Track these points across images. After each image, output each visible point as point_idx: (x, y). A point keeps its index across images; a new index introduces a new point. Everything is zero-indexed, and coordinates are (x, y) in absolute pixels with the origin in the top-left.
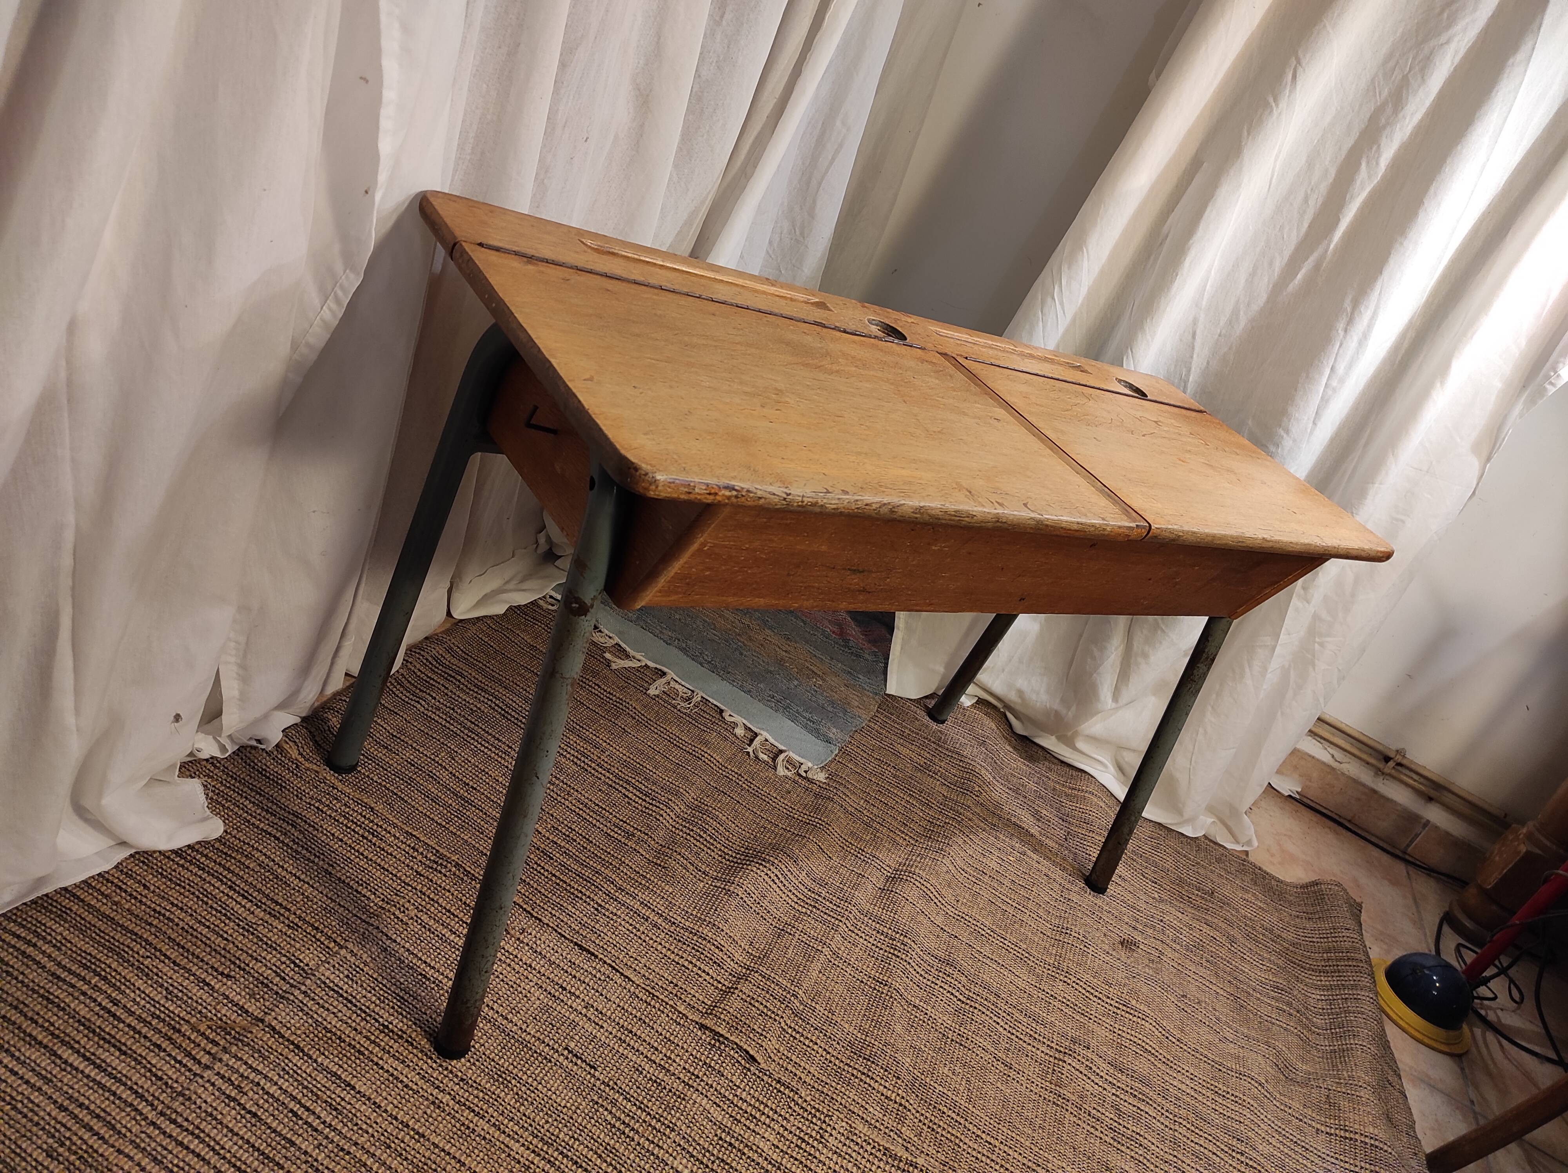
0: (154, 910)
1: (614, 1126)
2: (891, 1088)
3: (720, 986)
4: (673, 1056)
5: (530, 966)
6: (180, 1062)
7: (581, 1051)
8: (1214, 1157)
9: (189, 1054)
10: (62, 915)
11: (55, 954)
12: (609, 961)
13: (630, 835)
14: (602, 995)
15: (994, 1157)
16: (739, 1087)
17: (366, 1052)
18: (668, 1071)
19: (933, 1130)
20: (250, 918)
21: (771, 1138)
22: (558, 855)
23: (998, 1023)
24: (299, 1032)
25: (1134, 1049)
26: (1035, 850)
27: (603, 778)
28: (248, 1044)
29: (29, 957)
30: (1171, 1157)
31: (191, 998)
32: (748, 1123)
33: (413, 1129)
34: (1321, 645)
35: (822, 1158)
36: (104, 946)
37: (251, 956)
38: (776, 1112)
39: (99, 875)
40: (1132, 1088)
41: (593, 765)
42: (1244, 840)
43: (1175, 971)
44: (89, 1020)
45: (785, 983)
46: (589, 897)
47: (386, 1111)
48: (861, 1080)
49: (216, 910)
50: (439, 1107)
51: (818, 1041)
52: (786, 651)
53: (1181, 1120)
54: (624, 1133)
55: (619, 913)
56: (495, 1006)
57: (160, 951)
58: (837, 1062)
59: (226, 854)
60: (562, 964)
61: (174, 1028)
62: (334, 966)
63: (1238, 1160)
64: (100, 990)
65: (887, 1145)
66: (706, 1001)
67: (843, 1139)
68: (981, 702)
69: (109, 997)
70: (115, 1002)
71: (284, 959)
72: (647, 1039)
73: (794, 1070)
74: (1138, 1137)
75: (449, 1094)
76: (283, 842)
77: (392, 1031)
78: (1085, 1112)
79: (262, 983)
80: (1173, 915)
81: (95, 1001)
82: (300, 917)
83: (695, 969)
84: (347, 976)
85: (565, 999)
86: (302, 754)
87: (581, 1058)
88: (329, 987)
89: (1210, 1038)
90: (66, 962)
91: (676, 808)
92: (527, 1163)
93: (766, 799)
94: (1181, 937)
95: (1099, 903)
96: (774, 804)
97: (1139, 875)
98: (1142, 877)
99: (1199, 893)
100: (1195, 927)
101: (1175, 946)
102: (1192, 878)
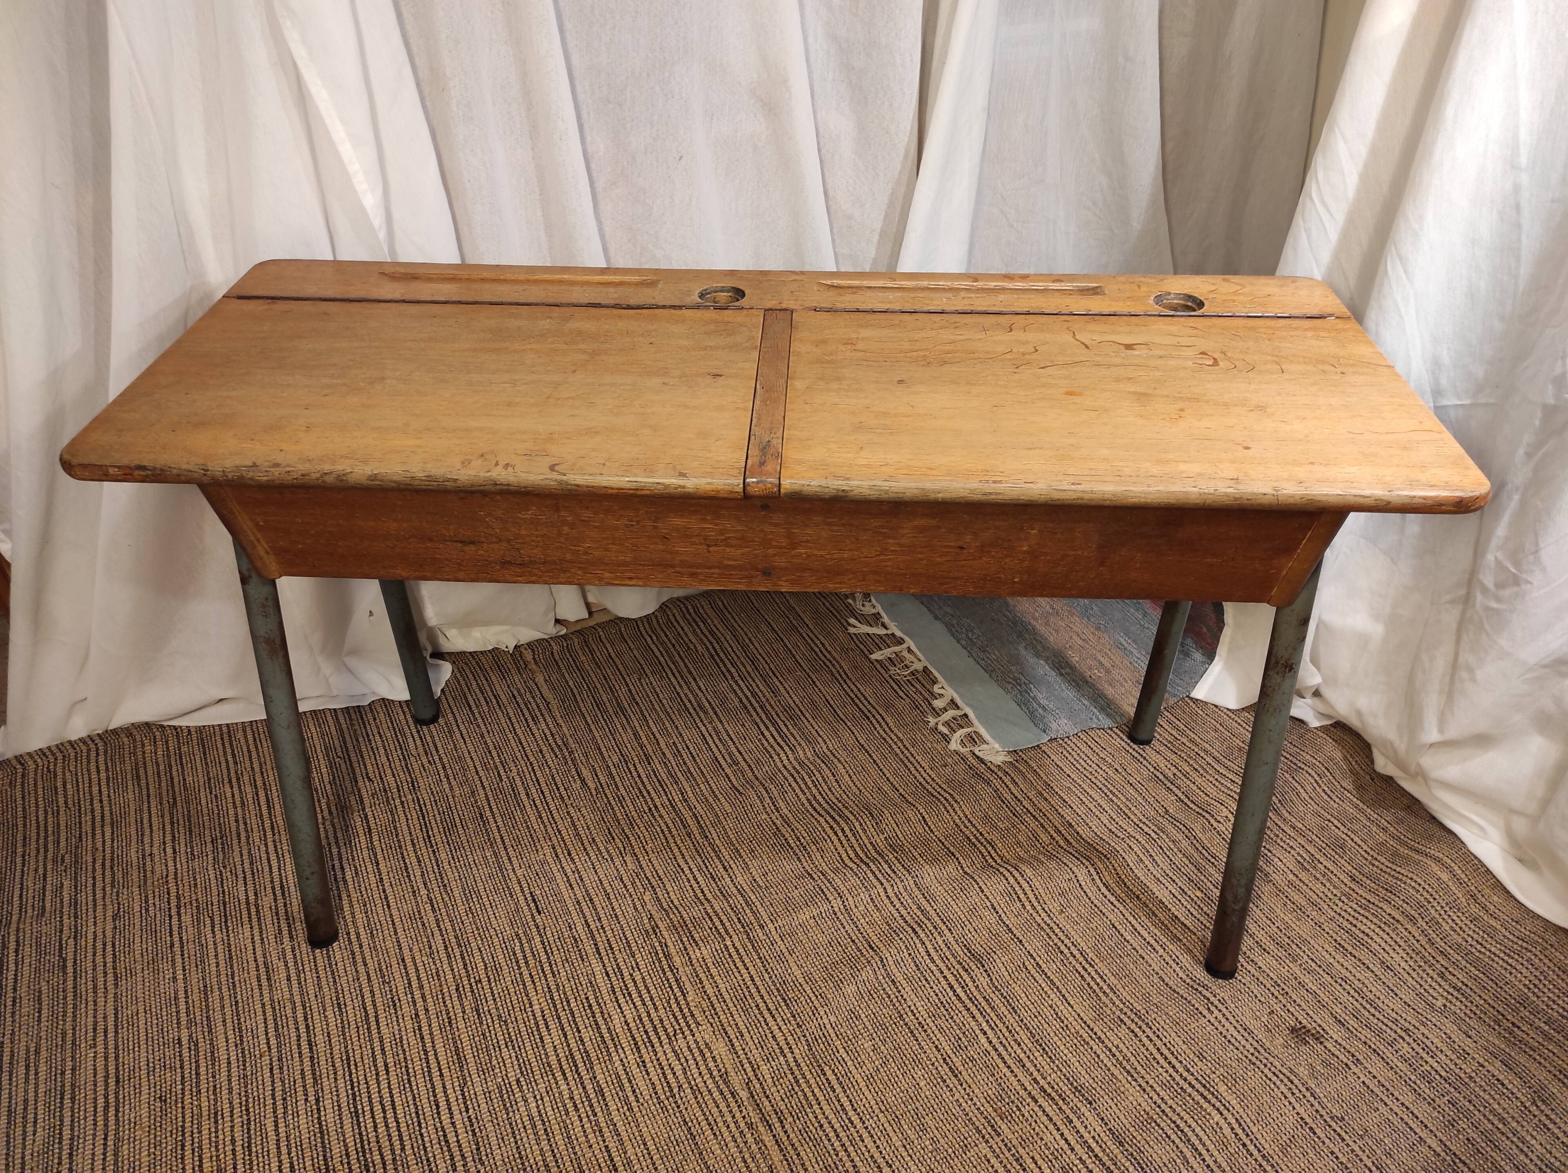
93: (910, 766)
94: (1429, 1060)
95: (1307, 979)
96: (914, 772)
97: (1431, 972)
98: (1435, 976)
99: (1546, 1028)
100: (1473, 1058)
101: (1399, 1064)
102: (1555, 1007)
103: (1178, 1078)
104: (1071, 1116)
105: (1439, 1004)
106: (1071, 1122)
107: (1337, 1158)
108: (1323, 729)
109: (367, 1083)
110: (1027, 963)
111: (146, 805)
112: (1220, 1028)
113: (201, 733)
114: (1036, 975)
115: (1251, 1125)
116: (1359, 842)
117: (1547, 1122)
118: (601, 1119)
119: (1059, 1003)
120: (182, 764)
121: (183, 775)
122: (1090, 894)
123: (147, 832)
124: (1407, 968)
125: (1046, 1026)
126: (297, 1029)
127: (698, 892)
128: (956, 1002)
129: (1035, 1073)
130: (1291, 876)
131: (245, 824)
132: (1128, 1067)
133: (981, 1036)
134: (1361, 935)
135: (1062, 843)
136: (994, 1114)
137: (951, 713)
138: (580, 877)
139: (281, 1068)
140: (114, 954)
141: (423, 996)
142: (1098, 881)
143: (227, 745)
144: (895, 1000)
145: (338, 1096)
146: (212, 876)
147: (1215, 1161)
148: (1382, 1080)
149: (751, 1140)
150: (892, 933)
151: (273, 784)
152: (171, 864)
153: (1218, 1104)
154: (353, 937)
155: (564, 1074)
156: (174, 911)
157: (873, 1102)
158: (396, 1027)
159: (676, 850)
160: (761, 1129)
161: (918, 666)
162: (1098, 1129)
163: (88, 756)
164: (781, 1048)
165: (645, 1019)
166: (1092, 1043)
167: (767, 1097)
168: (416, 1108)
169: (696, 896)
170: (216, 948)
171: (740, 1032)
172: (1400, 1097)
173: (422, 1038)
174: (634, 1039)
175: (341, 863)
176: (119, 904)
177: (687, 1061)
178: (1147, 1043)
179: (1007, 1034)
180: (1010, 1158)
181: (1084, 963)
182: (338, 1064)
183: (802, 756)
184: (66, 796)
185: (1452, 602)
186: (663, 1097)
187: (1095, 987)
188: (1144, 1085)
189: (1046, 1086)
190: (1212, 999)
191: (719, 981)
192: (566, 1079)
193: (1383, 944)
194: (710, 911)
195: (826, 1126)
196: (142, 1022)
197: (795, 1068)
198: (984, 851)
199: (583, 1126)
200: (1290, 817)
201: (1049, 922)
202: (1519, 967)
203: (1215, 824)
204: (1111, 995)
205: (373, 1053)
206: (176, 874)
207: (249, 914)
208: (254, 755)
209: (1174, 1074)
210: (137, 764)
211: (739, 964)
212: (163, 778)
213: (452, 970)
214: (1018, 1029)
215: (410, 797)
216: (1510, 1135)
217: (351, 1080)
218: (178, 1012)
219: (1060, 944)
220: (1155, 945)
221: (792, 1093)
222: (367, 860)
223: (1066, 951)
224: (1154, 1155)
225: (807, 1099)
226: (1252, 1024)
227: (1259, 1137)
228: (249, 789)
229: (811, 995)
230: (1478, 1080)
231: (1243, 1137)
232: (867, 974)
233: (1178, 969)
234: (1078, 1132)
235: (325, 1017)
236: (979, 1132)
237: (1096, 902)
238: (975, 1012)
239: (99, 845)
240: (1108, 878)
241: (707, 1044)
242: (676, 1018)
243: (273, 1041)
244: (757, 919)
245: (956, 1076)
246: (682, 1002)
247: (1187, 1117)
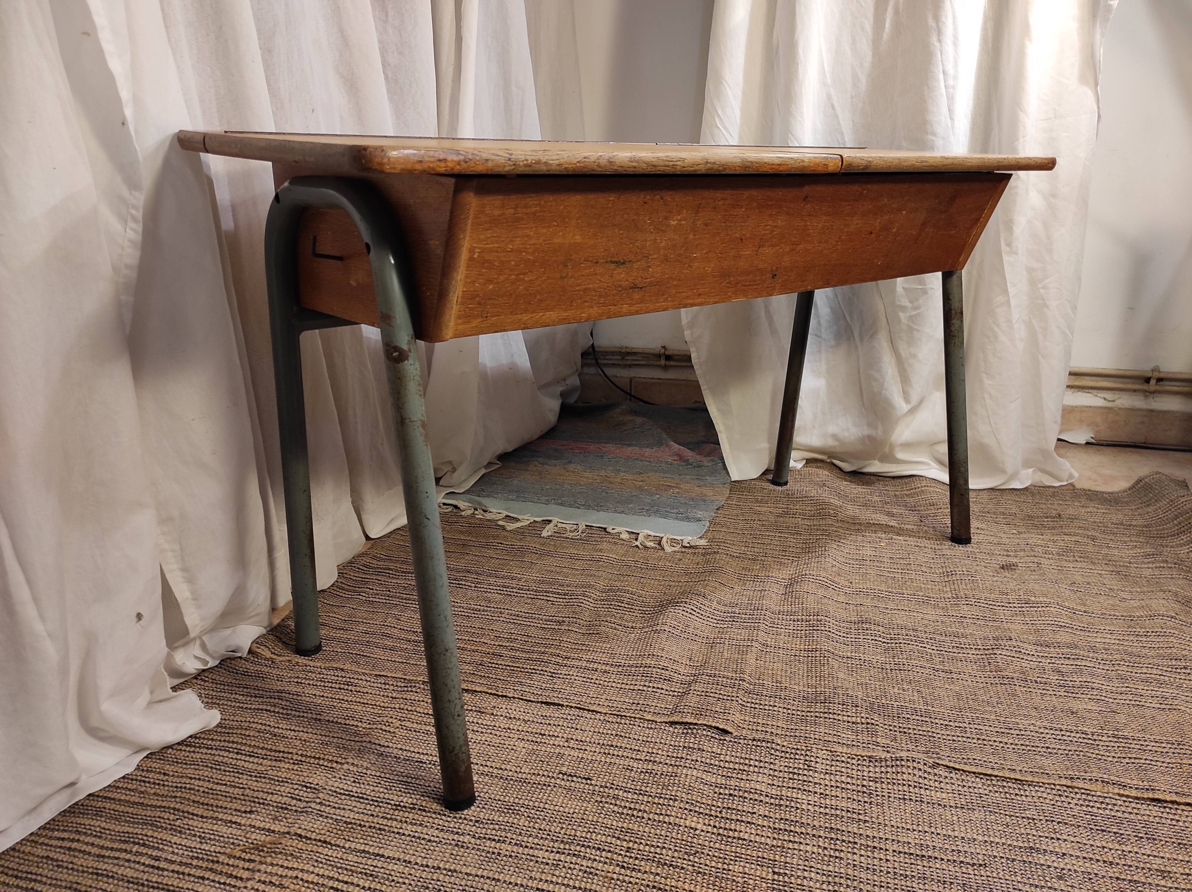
0: (176, 787)
1: (623, 813)
2: (854, 715)
3: (676, 694)
4: (655, 751)
5: (509, 729)
6: (224, 884)
7: (573, 771)
8: (1162, 677)
9: (231, 876)
10: (98, 813)
11: (97, 841)
12: (574, 705)
13: (560, 623)
14: (577, 729)
15: (968, 735)
16: (720, 754)
17: (386, 828)
18: (655, 761)
19: (905, 733)
20: (260, 768)
21: (765, 780)
22: (506, 652)
23: (925, 647)
24: (323, 832)
25: (1050, 628)
26: (899, 534)
27: (525, 595)
28: (281, 853)
29: (75, 850)
30: (1124, 689)
31: (222, 836)
32: (739, 776)
33: (445, 869)
34: (1044, 288)
35: (816, 780)
36: (138, 823)
37: (267, 793)
38: (761, 761)
39: (123, 777)
40: (1063, 654)
41: (514, 590)
42: (1065, 476)
43: (1056, 571)
44: (137, 878)
45: (729, 674)
46: (542, 670)
47: (416, 864)
48: (825, 718)
49: (229, 771)
50: (462, 847)
51: (776, 704)
52: (642, 481)
53: (1118, 662)
54: (633, 815)
55: (571, 673)
56: (488, 763)
57: (188, 812)
58: (799, 713)
59: (228, 733)
60: (535, 720)
61: (213, 861)
62: (340, 778)
63: (1184, 673)
64: (141, 854)
65: (869, 754)
66: (668, 706)
67: (828, 762)
68: (809, 462)
69: (151, 856)
70: (157, 859)
71: (296, 787)
72: (628, 746)
73: (764, 729)
75: (469, 834)
76: (274, 712)
77: (405, 807)
78: (1031, 682)
79: (282, 808)
80: (1034, 538)
81: (139, 863)
82: (302, 755)
83: (649, 689)
84: (354, 782)
85: (547, 741)
86: (274, 653)
87: (575, 776)
88: (340, 794)
89: (1111, 602)
90: (108, 844)
91: (592, 595)
92: (555, 862)
137: (641, 536)
161: (582, 527)
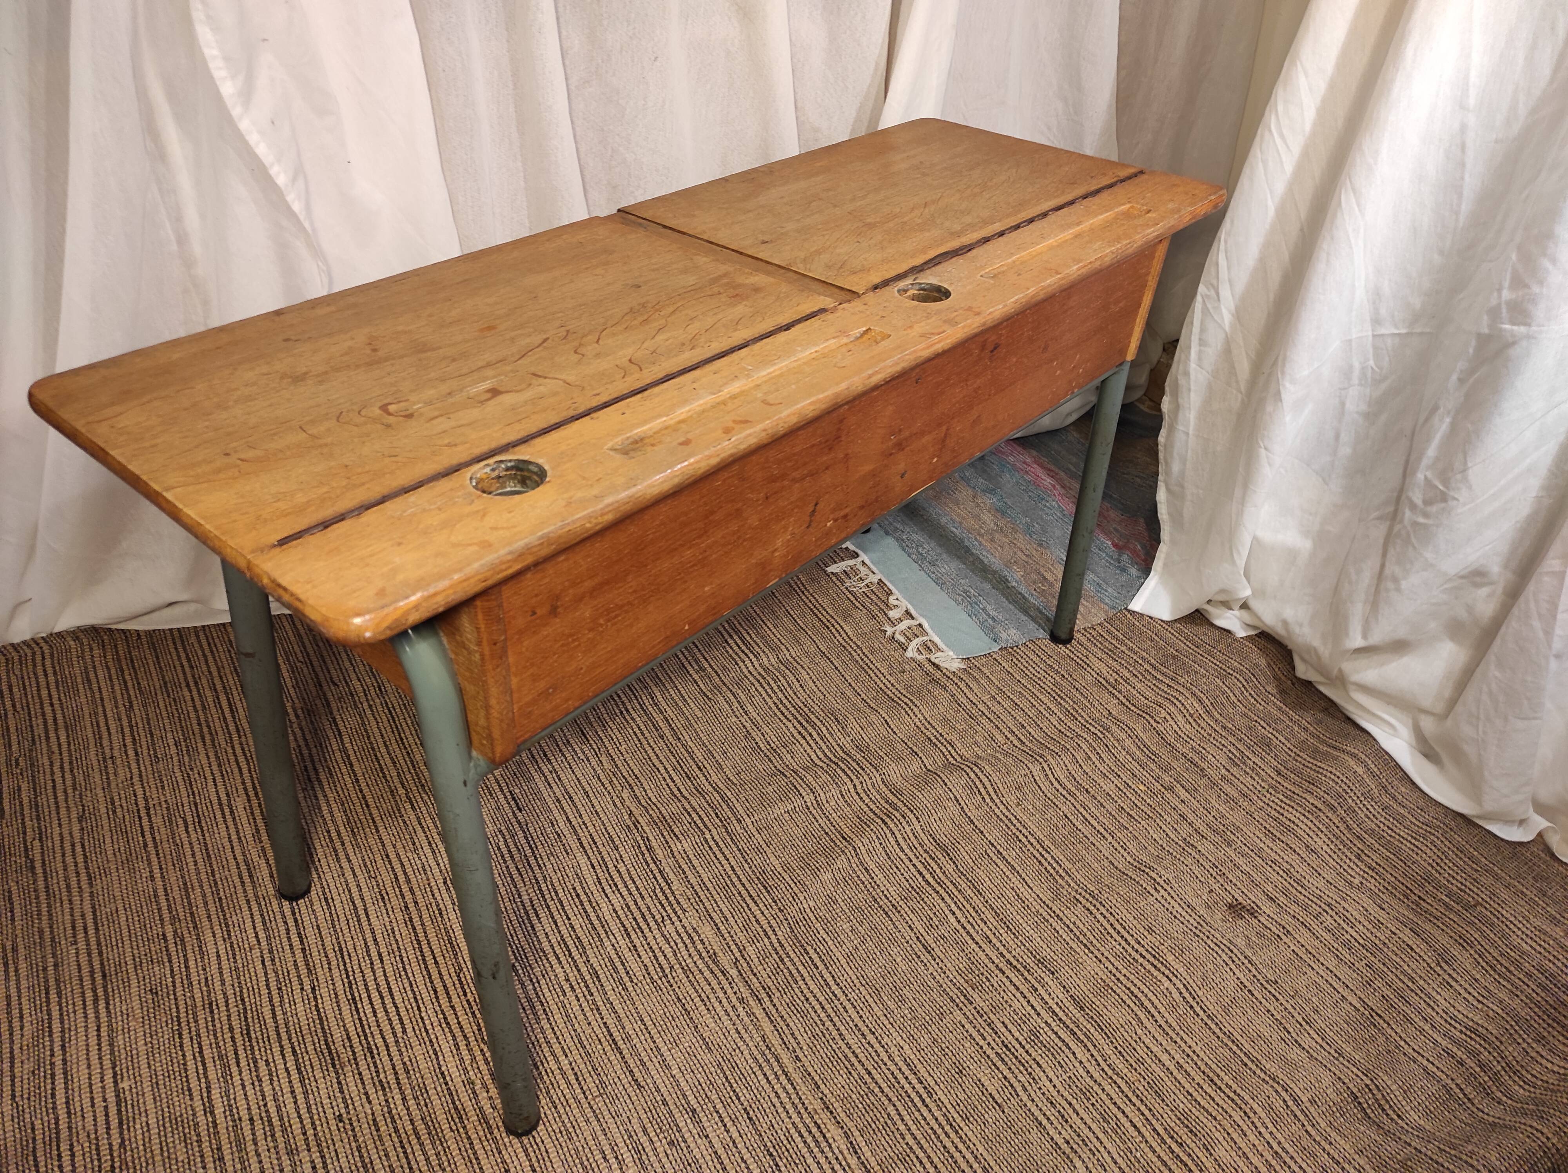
25: (1125, 998)
53: (1119, 1081)
68: (1262, 635)
74: (1035, 1066)
78: (985, 1021)
89: (1266, 1032)
93: (870, 672)
94: (1349, 929)
95: (1241, 861)
96: (874, 678)
97: (1349, 854)
98: (1353, 858)
99: (1447, 900)
100: (1387, 927)
101: (1324, 934)
102: (1454, 882)
103: (1130, 950)
104: (1036, 985)
105: (1356, 881)
106: (1036, 990)
107: (1273, 1015)
108: (1249, 638)
109: (362, 972)
110: (989, 851)
111: (100, 709)
112: (1166, 905)
113: (151, 637)
114: (998, 861)
115: (1197, 989)
116: (1283, 740)
117: (1450, 980)
118: (598, 999)
119: (1020, 886)
120: (134, 668)
121: (137, 679)
122: (1043, 788)
123: (105, 735)
124: (1329, 851)
125: (1009, 906)
126: (286, 923)
127: (675, 790)
128: (926, 886)
129: (1001, 949)
130: (1224, 771)
131: (209, 727)
132: (1085, 941)
133: (950, 916)
134: (1288, 823)
135: (1016, 742)
136: (965, 985)
137: (907, 623)
138: (558, 776)
139: (273, 960)
140: (85, 855)
141: (411, 890)
142: (1051, 776)
143: (181, 650)
144: (869, 886)
145: (333, 984)
146: (180, 779)
147: (1167, 1022)
148: (1309, 948)
149: (742, 1013)
150: (862, 824)
151: (233, 688)
152: (134, 766)
153: (1167, 972)
154: (334, 834)
155: (558, 958)
156: (143, 813)
157: (854, 978)
158: (387, 919)
159: (650, 751)
160: (752, 1003)
161: (874, 579)
162: (1061, 996)
163: (34, 660)
164: (764, 931)
165: (633, 907)
166: (1051, 920)
167: (755, 975)
168: (414, 994)
169: (672, 793)
170: (192, 848)
171: (725, 917)
172: (1325, 963)
173: (414, 929)
174: (624, 926)
175: (313, 765)
176: (83, 806)
177: (676, 944)
178: (1101, 919)
179: (974, 914)
180: (983, 1023)
181: (1041, 850)
182: (331, 955)
183: (766, 663)
184: (13, 700)
185: (1380, 518)
186: (655, 977)
187: (1052, 871)
188: (1100, 956)
189: (1012, 960)
190: (1158, 879)
191: (701, 871)
192: (560, 963)
193: (1307, 830)
194: (688, 807)
195: (812, 999)
196: (123, 918)
197: (779, 949)
198: (944, 750)
199: (580, 1005)
200: (1221, 718)
201: (1007, 813)
202: (1424, 848)
203: (1155, 725)
204: (1067, 878)
205: (366, 944)
206: (140, 776)
207: (223, 814)
208: (210, 659)
209: (1126, 947)
210: (86, 668)
211: (720, 856)
212: (116, 682)
213: (438, 865)
214: (983, 909)
215: (377, 701)
216: (1419, 992)
217: (346, 970)
218: (159, 909)
219: (1018, 833)
220: (1104, 833)
221: (777, 971)
222: (340, 762)
223: (1024, 840)
224: (1112, 1018)
225: (792, 976)
226: (1194, 902)
227: (1204, 999)
228: (208, 693)
229: (790, 882)
230: (1390, 945)
231: (1190, 1000)
232: (841, 862)
233: (1125, 854)
234: (1043, 999)
235: (313, 911)
236: (953, 1001)
237: (1049, 795)
238: (944, 894)
239: (55, 748)
240: (1059, 773)
241: (694, 929)
242: (662, 906)
243: (262, 935)
244: (734, 813)
245: (929, 952)
246: (668, 891)
247: (1139, 984)
